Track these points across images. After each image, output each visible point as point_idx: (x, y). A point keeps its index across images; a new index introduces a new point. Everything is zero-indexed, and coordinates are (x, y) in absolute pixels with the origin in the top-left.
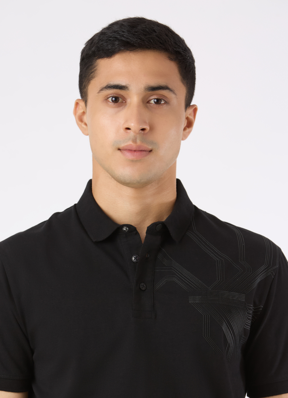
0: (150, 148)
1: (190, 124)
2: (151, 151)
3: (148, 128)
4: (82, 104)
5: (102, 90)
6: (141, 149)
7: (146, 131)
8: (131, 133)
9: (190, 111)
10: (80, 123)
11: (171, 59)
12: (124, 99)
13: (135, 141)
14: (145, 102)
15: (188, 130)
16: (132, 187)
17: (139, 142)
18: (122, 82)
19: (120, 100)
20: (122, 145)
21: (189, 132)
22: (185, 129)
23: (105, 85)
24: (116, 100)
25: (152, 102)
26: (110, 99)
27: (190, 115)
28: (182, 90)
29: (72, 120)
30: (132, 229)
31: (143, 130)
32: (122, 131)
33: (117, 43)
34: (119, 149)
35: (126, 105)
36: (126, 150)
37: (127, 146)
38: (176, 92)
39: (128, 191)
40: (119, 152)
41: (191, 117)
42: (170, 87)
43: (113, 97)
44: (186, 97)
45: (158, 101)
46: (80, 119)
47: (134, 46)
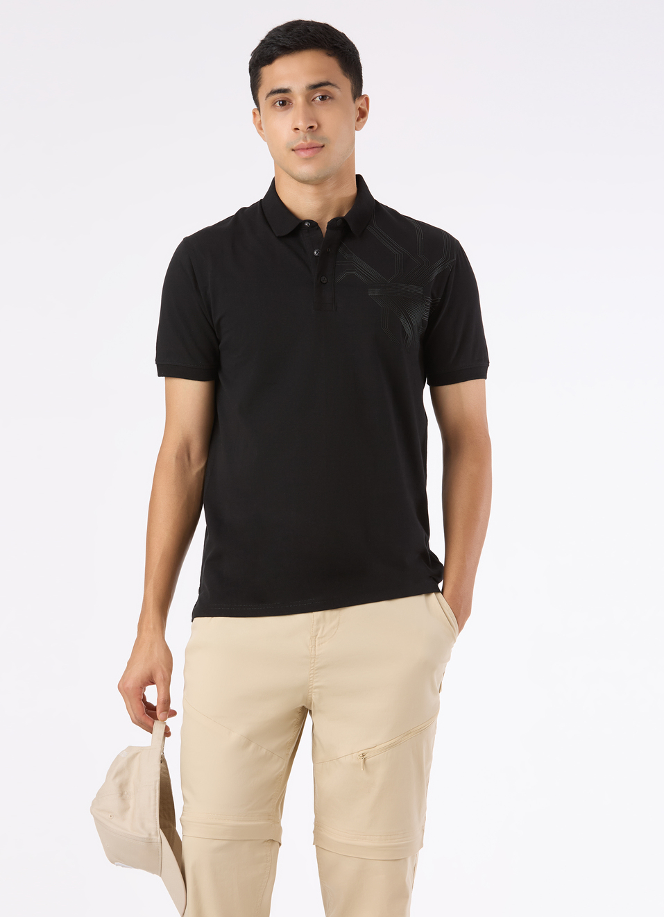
0: (321, 144)
1: (363, 114)
2: (323, 146)
3: (316, 125)
4: (257, 112)
5: (268, 96)
6: (312, 146)
7: (315, 128)
8: (301, 134)
9: (360, 102)
10: (260, 131)
11: (329, 55)
12: (290, 102)
13: (305, 139)
14: (309, 101)
15: (362, 120)
16: (312, 184)
17: (309, 140)
18: (285, 85)
19: (287, 103)
20: (294, 146)
21: (364, 122)
22: (358, 120)
23: (269, 91)
24: (284, 103)
25: (318, 99)
26: (277, 104)
27: (362, 105)
28: (346, 84)
29: (254, 128)
30: (314, 225)
31: (311, 127)
32: (292, 132)
33: (274, 48)
34: (293, 150)
35: (292, 107)
36: (299, 149)
37: (298, 146)
38: (339, 85)
39: (309, 189)
40: (293, 152)
41: (364, 107)
42: (331, 82)
43: (280, 101)
44: (352, 89)
45: (323, 98)
46: (260, 128)
47: (291, 49)
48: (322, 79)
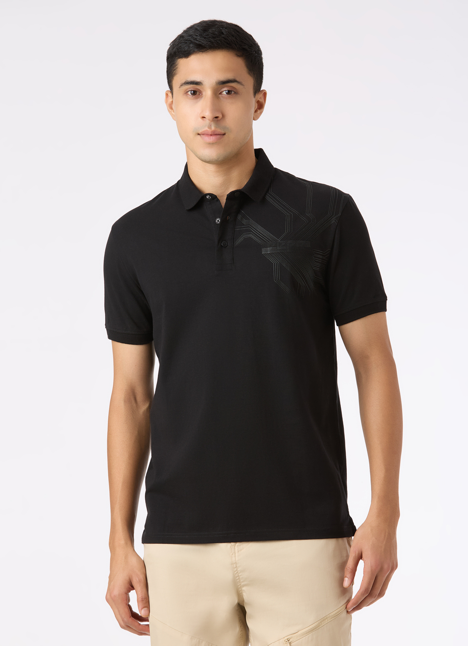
0: (223, 132)
1: (260, 106)
2: (224, 134)
3: (220, 116)
4: (170, 94)
5: (181, 86)
6: (216, 133)
7: (219, 119)
8: (207, 122)
9: (259, 96)
10: (171, 111)
11: (238, 56)
12: (200, 92)
13: (210, 127)
14: (217, 93)
15: (259, 112)
17: (213, 128)
18: (198, 79)
19: (198, 93)
20: (200, 132)
21: (261, 113)
22: (256, 111)
23: (184, 81)
24: (195, 93)
25: (224, 93)
26: (189, 93)
27: (260, 98)
30: (214, 197)
31: (217, 117)
32: (200, 120)
33: (191, 45)
34: (199, 134)
35: (202, 97)
36: (203, 135)
37: (204, 131)
38: (243, 83)
39: (211, 168)
40: (199, 136)
41: (261, 101)
42: (238, 80)
43: (191, 91)
44: (254, 86)
45: (229, 92)
46: (171, 108)
47: (205, 47)
48: (229, 76)
